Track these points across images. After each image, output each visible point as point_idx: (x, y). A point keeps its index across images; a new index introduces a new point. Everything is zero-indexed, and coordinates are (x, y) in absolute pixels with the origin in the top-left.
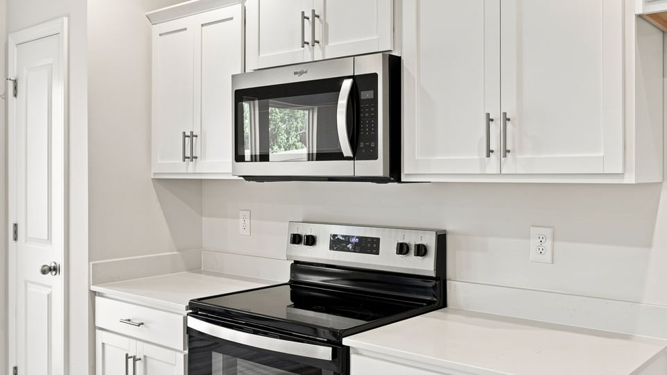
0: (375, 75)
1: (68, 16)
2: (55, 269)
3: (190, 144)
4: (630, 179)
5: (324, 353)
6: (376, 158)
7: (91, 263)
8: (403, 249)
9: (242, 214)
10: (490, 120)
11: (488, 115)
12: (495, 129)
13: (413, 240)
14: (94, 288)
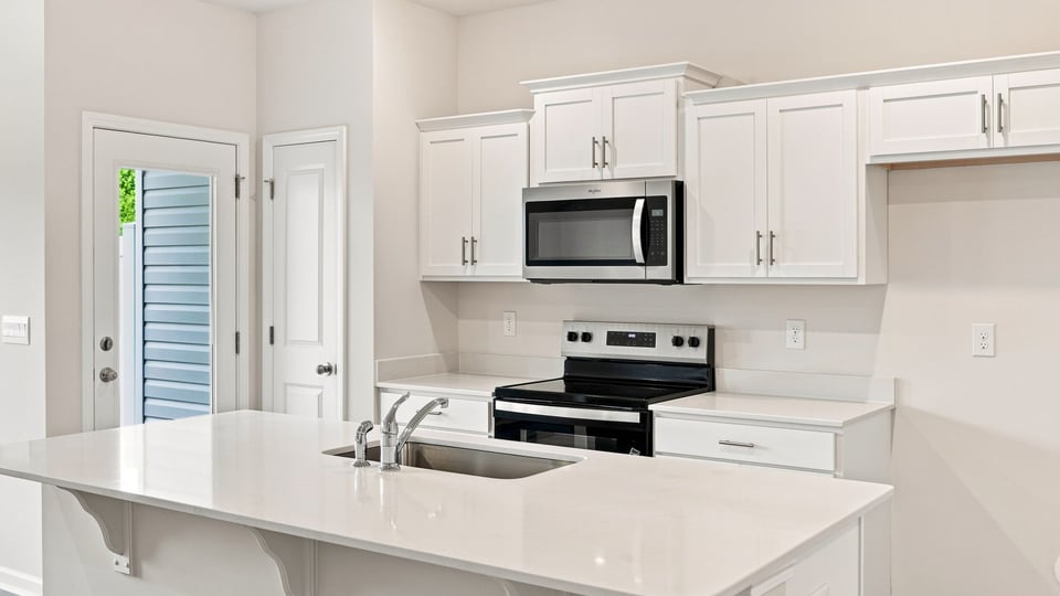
0: (665, 198)
1: (348, 126)
2: (329, 370)
3: (469, 249)
4: (862, 281)
5: (633, 417)
6: (666, 264)
7: (377, 361)
8: (678, 342)
9: (506, 315)
10: (759, 236)
11: (758, 232)
12: (764, 243)
13: (686, 334)
14: (380, 385)
